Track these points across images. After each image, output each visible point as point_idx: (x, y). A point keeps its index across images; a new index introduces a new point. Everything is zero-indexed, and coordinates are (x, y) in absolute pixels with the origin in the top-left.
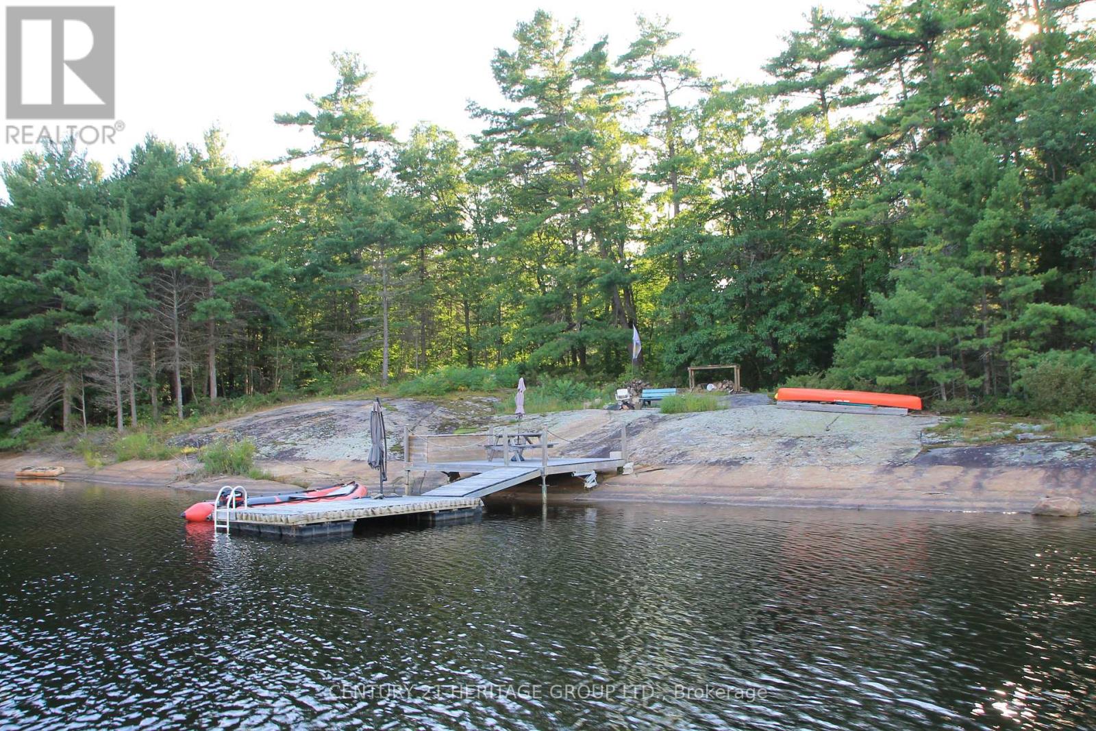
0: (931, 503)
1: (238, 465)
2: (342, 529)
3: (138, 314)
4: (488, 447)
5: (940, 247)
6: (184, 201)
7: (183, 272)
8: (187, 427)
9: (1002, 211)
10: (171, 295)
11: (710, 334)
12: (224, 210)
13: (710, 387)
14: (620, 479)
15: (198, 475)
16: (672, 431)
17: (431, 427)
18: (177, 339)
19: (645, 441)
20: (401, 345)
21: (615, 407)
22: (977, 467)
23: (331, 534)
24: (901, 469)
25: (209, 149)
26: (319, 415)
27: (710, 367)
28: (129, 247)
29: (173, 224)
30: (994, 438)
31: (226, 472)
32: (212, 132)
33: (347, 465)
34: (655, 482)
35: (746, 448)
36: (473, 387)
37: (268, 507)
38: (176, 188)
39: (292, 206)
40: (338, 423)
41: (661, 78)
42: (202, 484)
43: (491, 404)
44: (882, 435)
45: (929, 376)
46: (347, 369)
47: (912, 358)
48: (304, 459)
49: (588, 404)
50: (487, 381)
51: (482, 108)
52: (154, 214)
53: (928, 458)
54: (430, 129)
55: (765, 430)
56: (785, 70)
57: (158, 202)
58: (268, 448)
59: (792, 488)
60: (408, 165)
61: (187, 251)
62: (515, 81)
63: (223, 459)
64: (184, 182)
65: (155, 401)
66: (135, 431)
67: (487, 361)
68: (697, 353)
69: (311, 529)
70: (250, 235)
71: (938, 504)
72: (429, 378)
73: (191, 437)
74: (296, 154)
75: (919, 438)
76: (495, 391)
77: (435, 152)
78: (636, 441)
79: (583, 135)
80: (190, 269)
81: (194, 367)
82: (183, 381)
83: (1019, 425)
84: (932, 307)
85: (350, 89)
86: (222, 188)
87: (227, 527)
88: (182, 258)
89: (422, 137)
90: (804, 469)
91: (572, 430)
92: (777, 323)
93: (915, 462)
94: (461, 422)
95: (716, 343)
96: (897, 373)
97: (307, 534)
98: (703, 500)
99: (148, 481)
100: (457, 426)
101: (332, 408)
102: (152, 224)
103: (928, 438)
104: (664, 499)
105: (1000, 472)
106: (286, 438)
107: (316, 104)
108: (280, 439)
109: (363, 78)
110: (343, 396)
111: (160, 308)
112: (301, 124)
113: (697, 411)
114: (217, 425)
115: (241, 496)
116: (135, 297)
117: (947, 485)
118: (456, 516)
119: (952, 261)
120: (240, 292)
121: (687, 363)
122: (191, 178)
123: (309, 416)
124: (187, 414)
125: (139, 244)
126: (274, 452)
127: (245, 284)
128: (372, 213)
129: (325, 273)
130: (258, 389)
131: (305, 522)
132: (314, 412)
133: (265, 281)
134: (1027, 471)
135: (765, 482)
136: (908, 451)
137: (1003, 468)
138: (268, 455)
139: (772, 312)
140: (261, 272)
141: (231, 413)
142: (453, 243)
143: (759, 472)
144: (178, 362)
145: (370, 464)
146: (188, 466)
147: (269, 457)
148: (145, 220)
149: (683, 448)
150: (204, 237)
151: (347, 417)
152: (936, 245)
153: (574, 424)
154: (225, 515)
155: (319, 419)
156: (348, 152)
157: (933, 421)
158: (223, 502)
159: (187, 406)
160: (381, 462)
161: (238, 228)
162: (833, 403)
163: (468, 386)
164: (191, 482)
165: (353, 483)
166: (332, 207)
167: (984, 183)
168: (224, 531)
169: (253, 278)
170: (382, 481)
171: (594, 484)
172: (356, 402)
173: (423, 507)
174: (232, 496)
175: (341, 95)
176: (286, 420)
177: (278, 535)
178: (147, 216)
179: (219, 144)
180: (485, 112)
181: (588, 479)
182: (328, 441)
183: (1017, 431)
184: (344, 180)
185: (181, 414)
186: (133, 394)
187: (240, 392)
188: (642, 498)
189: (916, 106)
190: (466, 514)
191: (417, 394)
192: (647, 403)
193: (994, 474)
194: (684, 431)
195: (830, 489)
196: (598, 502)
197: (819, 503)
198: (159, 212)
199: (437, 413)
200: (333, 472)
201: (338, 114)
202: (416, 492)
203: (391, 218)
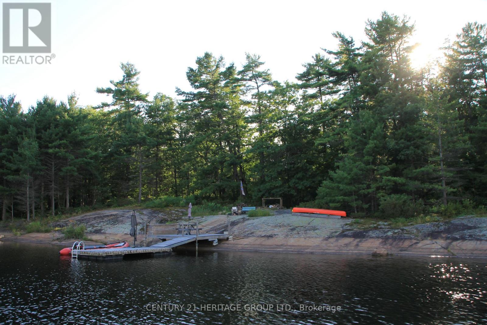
0: (338, 251)
1: (78, 235)
2: (119, 258)
3: (38, 172)
4: (177, 229)
5: (353, 154)
6: (59, 126)
7: (57, 155)
8: (57, 219)
9: (375, 141)
10: (52, 164)
11: (271, 185)
12: (75, 129)
13: (271, 206)
14: (227, 242)
15: (62, 239)
16: (250, 224)
17: (157, 221)
18: (53, 183)
19: (239, 228)
20: (147, 186)
21: (230, 214)
22: (359, 238)
23: (115, 259)
24: (331, 239)
25: (70, 105)
26: (111, 215)
27: (271, 198)
28: (35, 144)
29: (54, 135)
30: (370, 227)
31: (73, 238)
32: (72, 97)
33: (122, 236)
34: (240, 243)
35: (276, 231)
36: (175, 205)
37: (91, 250)
38: (56, 120)
39: (103, 126)
40: (119, 219)
41: (256, 80)
42: (64, 242)
43: (182, 212)
44: (329, 226)
45: (349, 203)
46: (124, 196)
47: (342, 197)
48: (105, 233)
49: (221, 213)
50: (182, 202)
51: (182, 91)
52: (46, 131)
53: (343, 235)
54: (162, 97)
55: (285, 224)
56: (305, 79)
57: (48, 126)
58: (90, 229)
59: (290, 246)
60: (152, 111)
61: (59, 146)
62: (196, 82)
63: (72, 232)
64: (59, 118)
65: (42, 208)
66: (34, 220)
67: (183, 194)
68: (266, 192)
69: (107, 257)
70: (85, 140)
71: (341, 251)
72: (157, 201)
73: (58, 223)
74: (105, 105)
75: (342, 227)
76: (184, 207)
77: (163, 106)
78: (235, 228)
79: (222, 104)
80: (60, 154)
81: (59, 194)
82: (55, 200)
83: (380, 223)
84: (349, 177)
85: (129, 80)
86: (75, 121)
87: (77, 256)
88: (57, 150)
89: (158, 101)
90: (296, 239)
91: (212, 223)
92: (297, 181)
93: (337, 236)
94: (169, 219)
95: (273, 189)
96: (338, 202)
97: (106, 259)
98: (257, 250)
99: (41, 241)
100: (167, 221)
101: (117, 213)
102: (45, 135)
103: (345, 228)
104: (242, 249)
105: (366, 240)
106: (98, 225)
107: (115, 85)
108: (96, 225)
109: (135, 75)
110: (122, 208)
111: (47, 169)
112: (108, 93)
113: (262, 216)
114: (69, 219)
115: (82, 246)
116: (37, 165)
117: (347, 245)
118: (161, 254)
119: (358, 160)
120: (81, 164)
121: (262, 196)
122: (62, 116)
123: (108, 216)
124: (56, 214)
125: (39, 143)
126: (93, 230)
127: (83, 161)
128: (137, 132)
129: (116, 156)
130: (87, 204)
131: (105, 255)
132: (110, 214)
133: (92, 159)
134: (376, 240)
135: (281, 244)
136: (336, 232)
137: (368, 239)
138: (91, 231)
139: (295, 176)
140: (89, 155)
141: (75, 214)
142: (170, 144)
143: (279, 240)
144: (53, 192)
145: (131, 235)
146: (57, 235)
147: (91, 232)
148: (42, 133)
149: (253, 231)
150: (66, 141)
151: (123, 216)
152: (352, 154)
153: (213, 221)
154: (76, 252)
155: (112, 217)
156: (128, 106)
157: (349, 221)
158: (75, 248)
159: (56, 210)
160: (135, 234)
161: (81, 138)
162: (313, 214)
163: (174, 204)
164: (59, 241)
165: (124, 242)
166: (120, 128)
167: (369, 130)
168: (76, 258)
169: (86, 158)
170: (135, 241)
171: (217, 244)
172: (127, 210)
173: (149, 251)
174: (79, 245)
175: (125, 82)
176: (98, 217)
177: (96, 259)
178: (43, 131)
179: (74, 103)
180: (183, 93)
181: (214, 242)
182: (115, 226)
183: (379, 225)
184: (125, 117)
185: (54, 214)
186: (34, 205)
187: (79, 205)
188: (234, 249)
189: (347, 99)
190: (166, 254)
191: (153, 207)
192: (244, 213)
193: (364, 241)
194: (254, 224)
195: (303, 246)
196: (218, 251)
197: (298, 251)
198: (48, 130)
199: (160, 215)
200: (116, 238)
201: (123, 90)
202: (148, 245)
203: (144, 135)
